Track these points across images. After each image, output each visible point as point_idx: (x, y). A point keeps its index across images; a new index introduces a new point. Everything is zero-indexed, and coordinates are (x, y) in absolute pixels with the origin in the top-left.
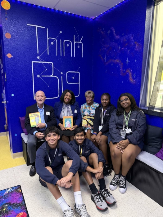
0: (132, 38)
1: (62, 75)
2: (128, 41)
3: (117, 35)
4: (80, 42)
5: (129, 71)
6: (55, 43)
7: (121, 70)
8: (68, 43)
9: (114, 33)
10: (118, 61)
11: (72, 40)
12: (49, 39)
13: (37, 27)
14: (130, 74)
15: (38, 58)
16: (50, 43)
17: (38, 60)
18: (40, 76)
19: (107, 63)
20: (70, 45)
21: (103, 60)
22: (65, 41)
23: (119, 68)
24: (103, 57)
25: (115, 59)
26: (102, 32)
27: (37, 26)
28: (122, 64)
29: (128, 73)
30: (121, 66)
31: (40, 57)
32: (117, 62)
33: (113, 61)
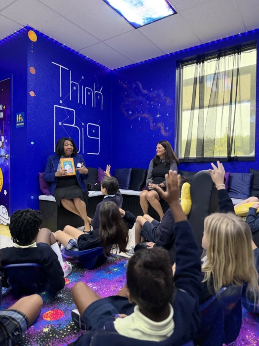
0: (162, 94)
1: (83, 126)
2: (158, 96)
3: (144, 89)
4: (100, 92)
5: (160, 125)
6: (77, 88)
7: (151, 124)
8: (90, 91)
9: (141, 88)
10: (147, 116)
11: (93, 88)
12: (72, 83)
13: (62, 68)
14: (162, 128)
15: (61, 102)
16: (72, 88)
17: (61, 105)
18: (62, 124)
19: (132, 118)
20: (91, 94)
21: (127, 114)
22: (87, 89)
23: (148, 122)
24: (127, 111)
25: (143, 113)
26: (124, 85)
27: (61, 66)
28: (152, 118)
29: (160, 126)
30: (151, 120)
31: (63, 102)
32: (145, 117)
33: (140, 115)
